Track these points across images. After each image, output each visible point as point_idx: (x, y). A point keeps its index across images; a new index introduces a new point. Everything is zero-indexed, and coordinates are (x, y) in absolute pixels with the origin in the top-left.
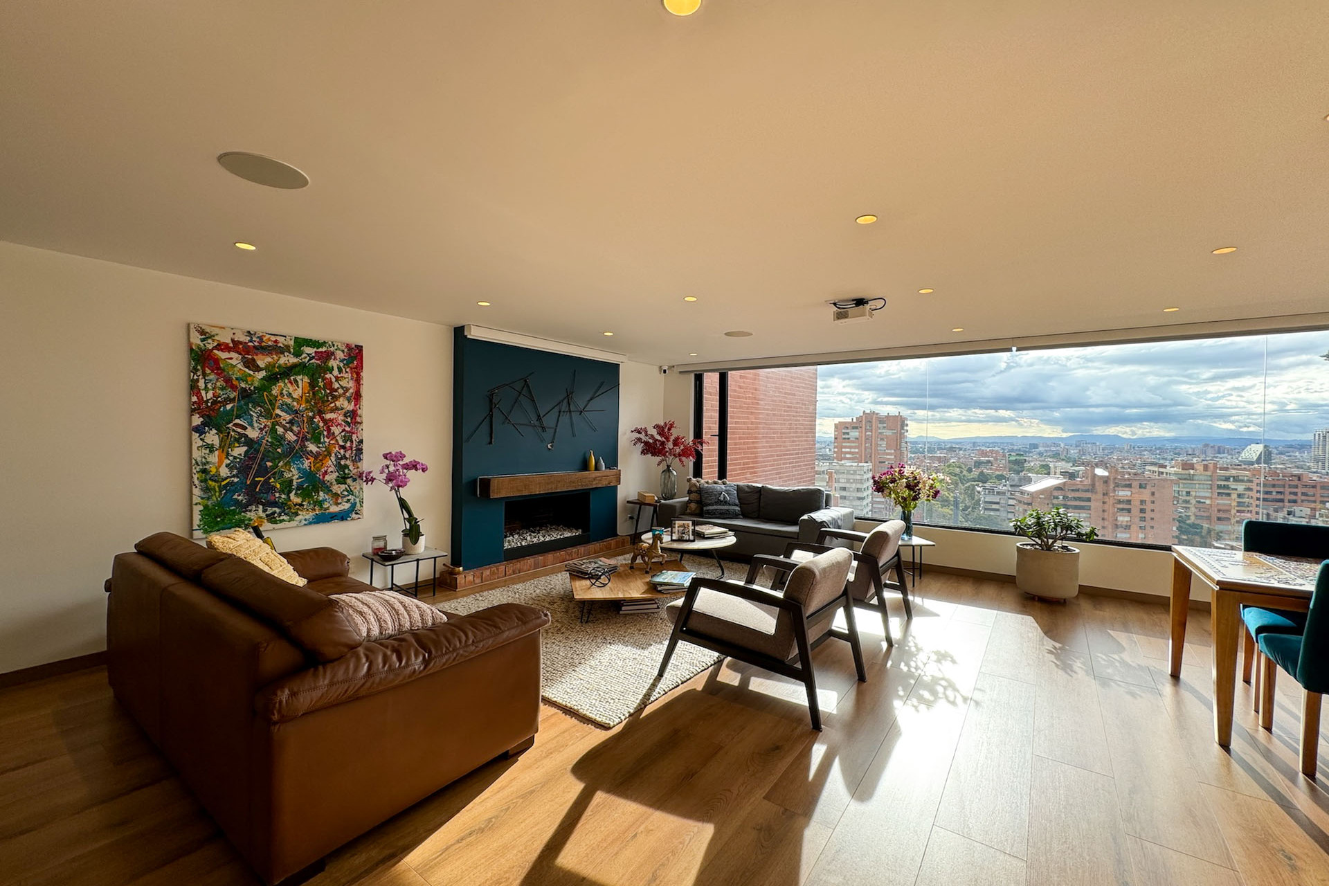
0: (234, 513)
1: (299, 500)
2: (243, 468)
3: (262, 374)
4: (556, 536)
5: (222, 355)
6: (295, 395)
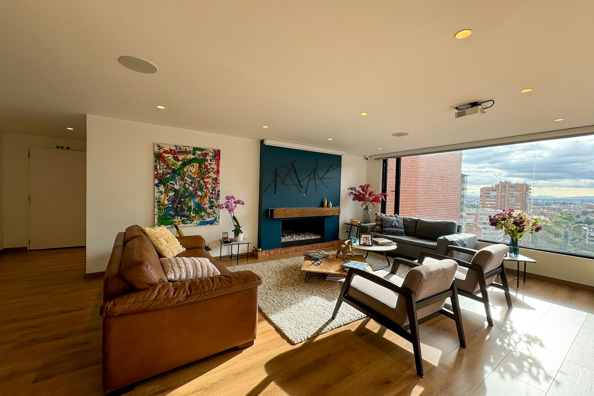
0: (169, 219)
1: (194, 215)
2: (173, 201)
3: (180, 163)
4: (308, 238)
5: (166, 155)
6: (193, 172)
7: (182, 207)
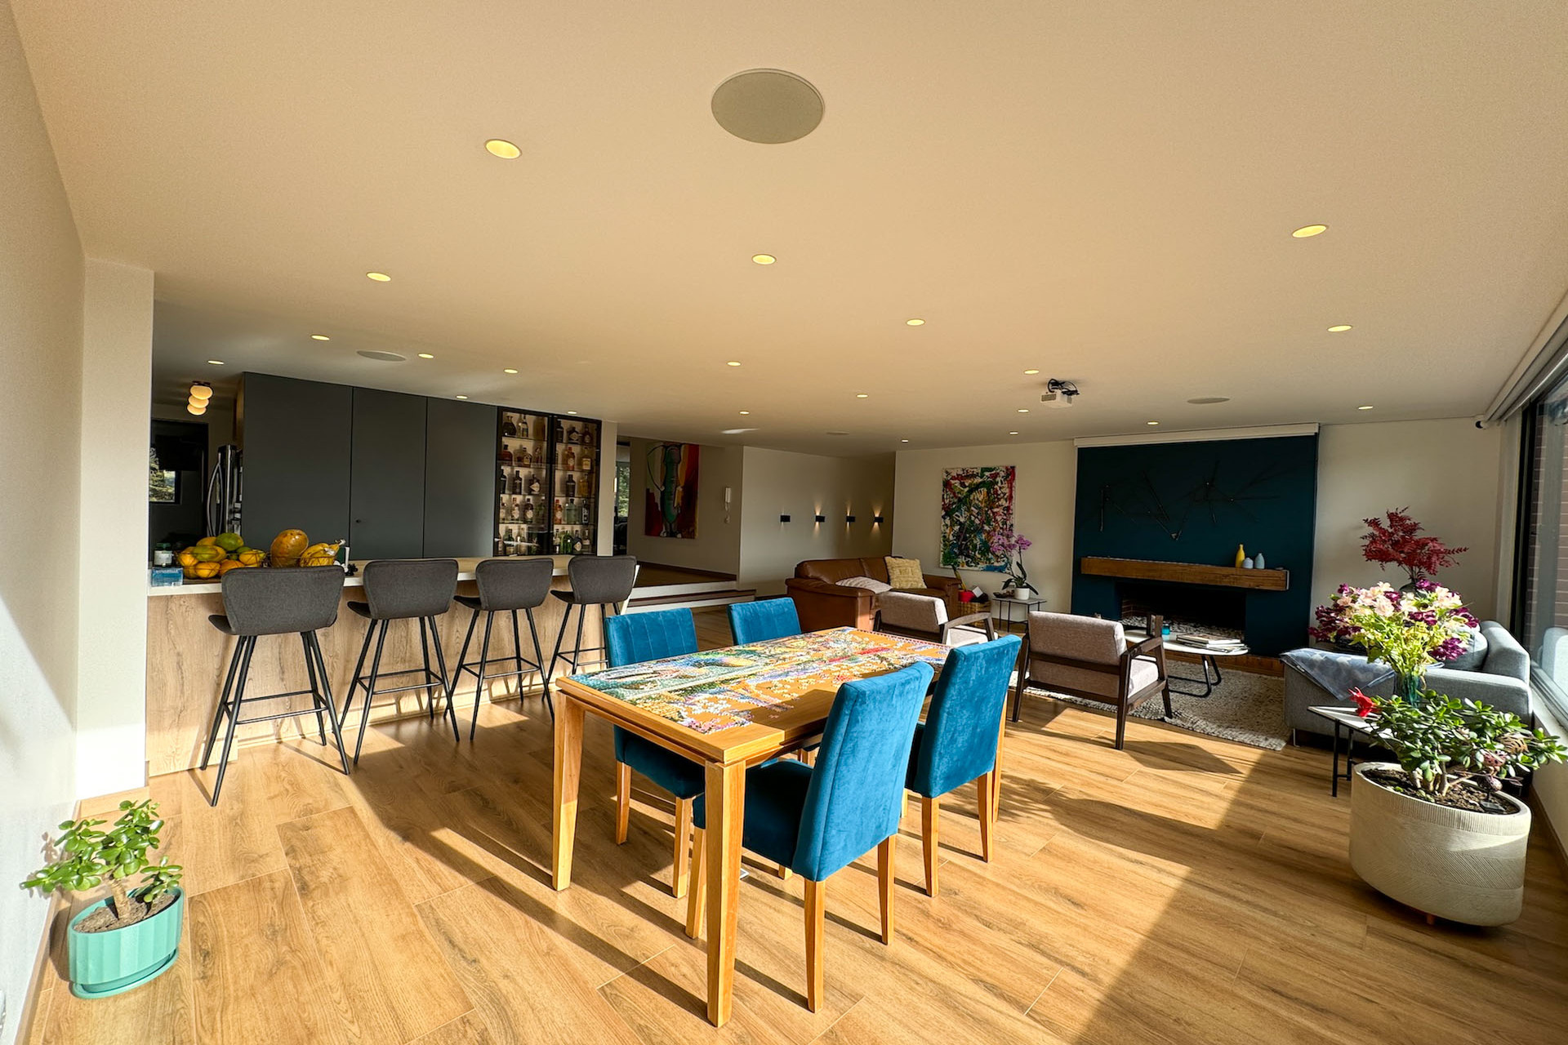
0: (953, 558)
1: (979, 556)
2: (957, 536)
3: (967, 489)
5: (953, 482)
6: (980, 499)
7: (966, 544)
